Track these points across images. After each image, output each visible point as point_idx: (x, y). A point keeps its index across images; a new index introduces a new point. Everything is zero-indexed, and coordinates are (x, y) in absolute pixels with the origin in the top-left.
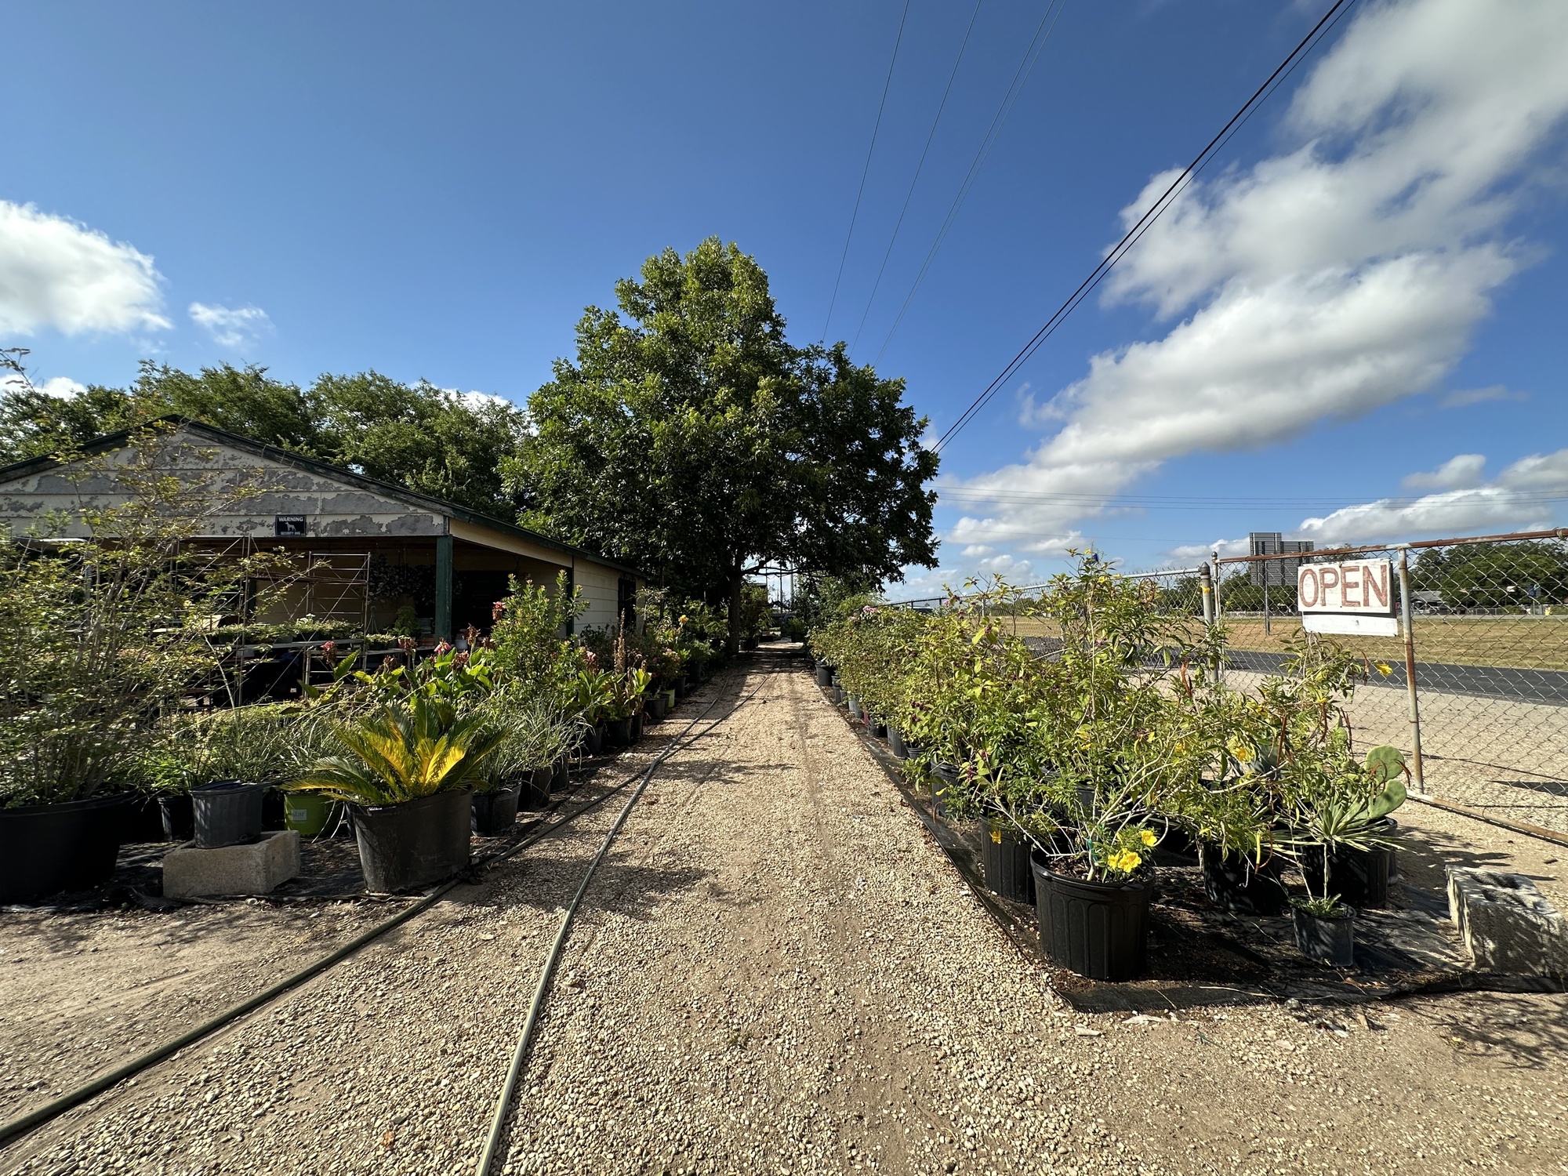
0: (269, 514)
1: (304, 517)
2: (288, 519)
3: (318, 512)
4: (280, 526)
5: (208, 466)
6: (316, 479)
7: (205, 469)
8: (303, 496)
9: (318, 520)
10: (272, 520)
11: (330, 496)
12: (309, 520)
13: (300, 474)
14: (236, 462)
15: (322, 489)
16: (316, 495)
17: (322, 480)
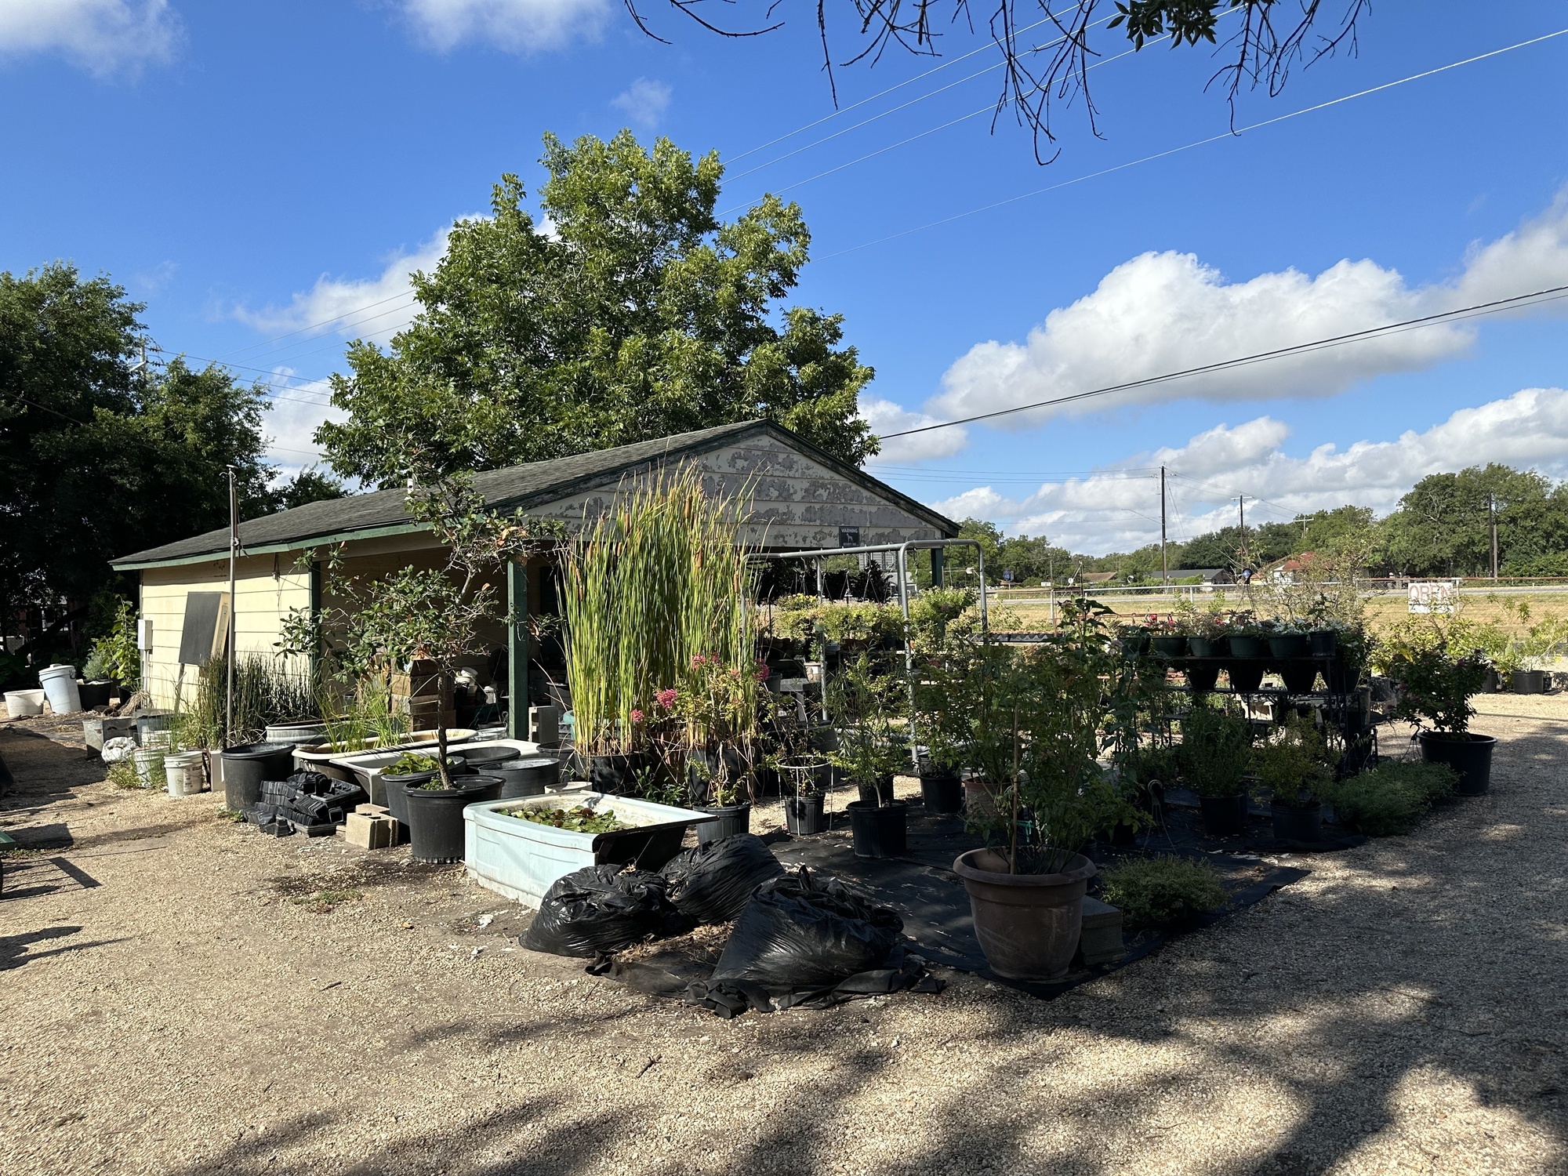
0: (837, 524)
1: (857, 528)
2: (848, 530)
3: (867, 524)
4: (843, 537)
5: (791, 474)
6: (865, 493)
7: (789, 477)
8: (857, 508)
9: (869, 531)
10: (836, 531)
11: (874, 509)
12: (861, 532)
13: (854, 487)
14: (810, 472)
15: (870, 502)
16: (864, 508)
17: (869, 494)
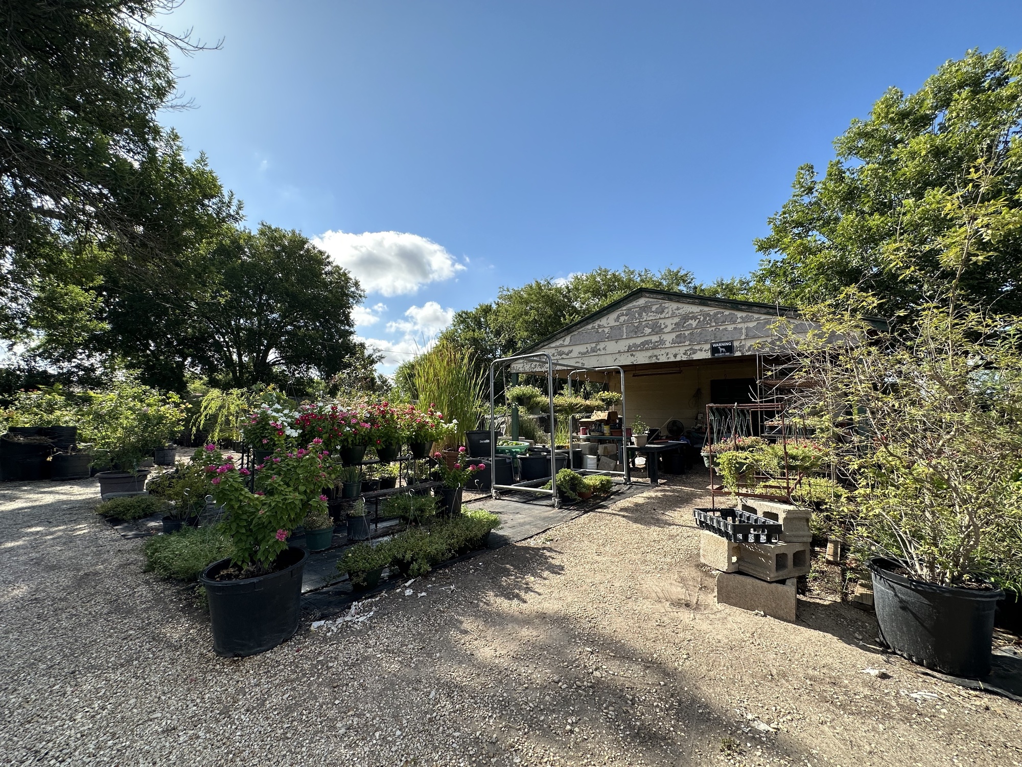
0: (706, 342)
1: (732, 342)
2: (720, 345)
3: (743, 337)
4: (714, 350)
5: (662, 316)
6: (739, 314)
7: (660, 318)
8: (730, 328)
9: (743, 343)
10: (708, 346)
11: (751, 325)
12: (736, 344)
13: (727, 312)
14: (680, 311)
15: (744, 320)
16: (739, 326)
17: (744, 314)
